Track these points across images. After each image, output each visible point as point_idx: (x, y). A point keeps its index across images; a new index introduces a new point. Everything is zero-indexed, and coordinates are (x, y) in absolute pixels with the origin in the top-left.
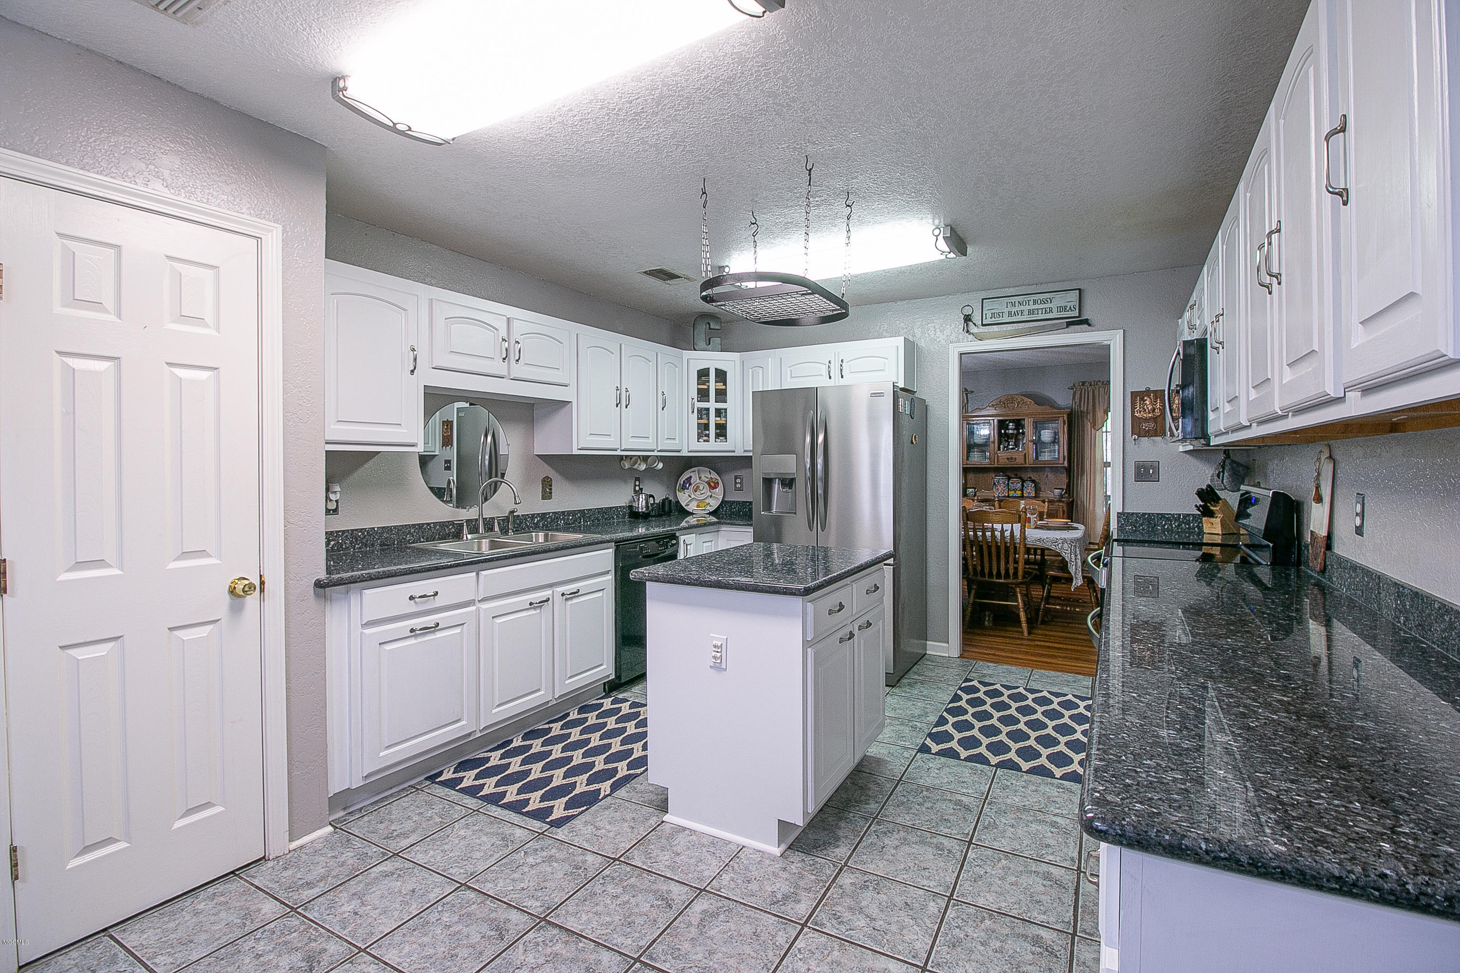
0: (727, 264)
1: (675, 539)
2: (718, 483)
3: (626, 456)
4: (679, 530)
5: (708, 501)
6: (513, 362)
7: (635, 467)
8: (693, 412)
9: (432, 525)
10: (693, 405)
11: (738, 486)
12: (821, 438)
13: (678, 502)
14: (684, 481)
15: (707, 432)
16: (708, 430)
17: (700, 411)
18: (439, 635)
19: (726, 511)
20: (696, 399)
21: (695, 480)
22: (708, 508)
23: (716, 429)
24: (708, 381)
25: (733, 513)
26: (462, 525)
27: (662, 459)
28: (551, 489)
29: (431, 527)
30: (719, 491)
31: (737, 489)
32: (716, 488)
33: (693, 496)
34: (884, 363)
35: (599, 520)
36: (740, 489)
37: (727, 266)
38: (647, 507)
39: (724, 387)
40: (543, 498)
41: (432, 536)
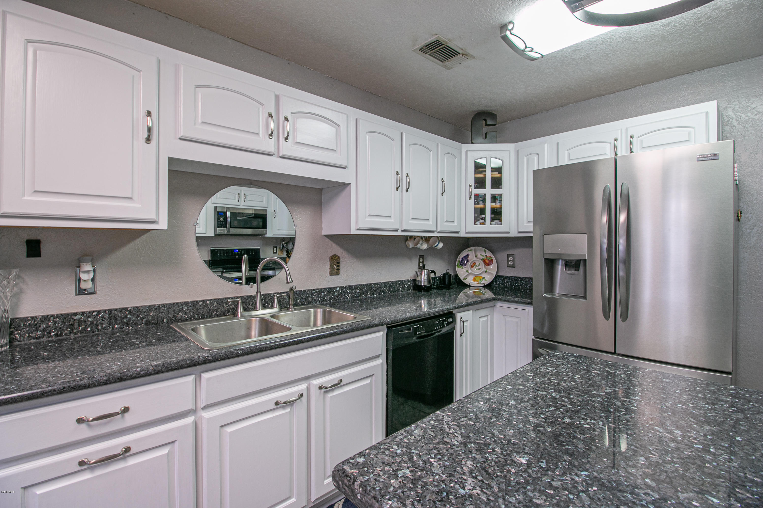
0: (510, 19)
1: (451, 317)
2: (492, 260)
3: (411, 237)
4: (456, 308)
5: (484, 275)
6: (282, 139)
7: (418, 246)
8: (470, 198)
9: (208, 302)
10: (470, 193)
11: (511, 263)
12: (622, 218)
13: (457, 276)
14: (462, 259)
15: (483, 216)
16: (485, 214)
17: (477, 197)
18: (132, 461)
19: (499, 285)
20: (473, 186)
21: (472, 257)
22: (483, 281)
23: (492, 213)
24: (485, 171)
25: (505, 287)
26: (236, 304)
27: (441, 239)
28: (338, 266)
29: (207, 305)
30: (493, 268)
31: (509, 266)
32: (490, 265)
33: (470, 271)
34: (689, 133)
35: (385, 293)
36: (513, 266)
37: (510, 22)
38: (429, 281)
39: (499, 175)
40: (331, 274)
41: (208, 313)
